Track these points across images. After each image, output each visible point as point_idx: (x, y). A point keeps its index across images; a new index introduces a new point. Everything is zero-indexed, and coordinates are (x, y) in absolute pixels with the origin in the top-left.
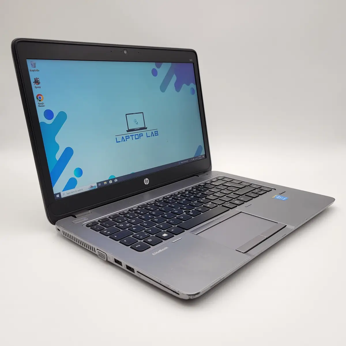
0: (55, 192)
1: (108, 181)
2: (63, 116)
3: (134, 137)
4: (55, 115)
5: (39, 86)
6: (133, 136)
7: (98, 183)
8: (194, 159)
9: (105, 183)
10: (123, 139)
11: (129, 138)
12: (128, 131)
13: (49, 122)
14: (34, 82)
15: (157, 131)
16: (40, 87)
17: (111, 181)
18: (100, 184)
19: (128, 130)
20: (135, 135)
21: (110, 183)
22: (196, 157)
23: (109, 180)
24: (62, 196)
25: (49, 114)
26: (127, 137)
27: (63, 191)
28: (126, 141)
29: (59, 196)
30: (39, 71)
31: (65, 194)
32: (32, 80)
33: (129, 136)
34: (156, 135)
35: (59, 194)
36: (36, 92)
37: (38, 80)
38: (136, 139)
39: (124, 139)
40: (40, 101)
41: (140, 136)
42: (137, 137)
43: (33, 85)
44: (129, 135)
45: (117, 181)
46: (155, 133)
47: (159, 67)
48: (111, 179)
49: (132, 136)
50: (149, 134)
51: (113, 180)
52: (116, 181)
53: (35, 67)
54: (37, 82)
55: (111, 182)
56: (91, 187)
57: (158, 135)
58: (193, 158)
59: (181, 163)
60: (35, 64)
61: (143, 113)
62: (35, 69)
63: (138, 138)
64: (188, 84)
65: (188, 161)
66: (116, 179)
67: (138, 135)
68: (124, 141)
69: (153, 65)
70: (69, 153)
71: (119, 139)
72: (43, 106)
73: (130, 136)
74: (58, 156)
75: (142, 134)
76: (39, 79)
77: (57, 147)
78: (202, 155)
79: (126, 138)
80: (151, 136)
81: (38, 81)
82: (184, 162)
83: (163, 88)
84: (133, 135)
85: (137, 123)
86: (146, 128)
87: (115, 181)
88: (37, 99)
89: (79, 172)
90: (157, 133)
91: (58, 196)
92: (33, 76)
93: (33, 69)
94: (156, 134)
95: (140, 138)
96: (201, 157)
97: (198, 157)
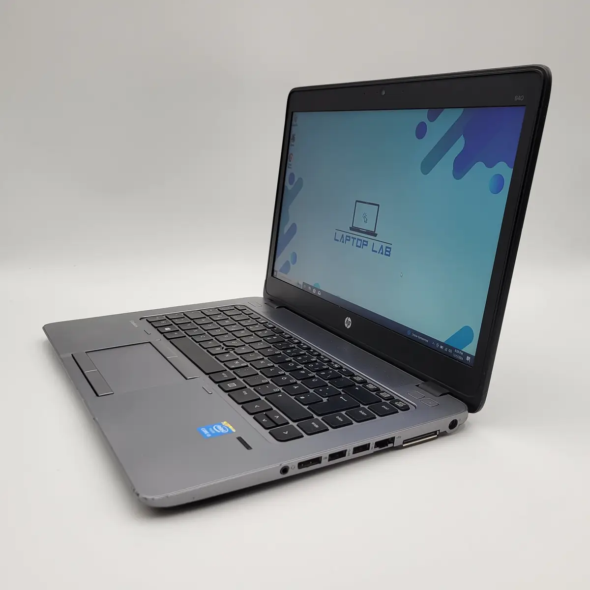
0: (275, 268)
1: (312, 287)
2: (300, 184)
3: (355, 241)
4: (295, 181)
7: (304, 283)
8: (441, 347)
9: (310, 289)
11: (349, 240)
12: (351, 229)
13: (290, 187)
14: (291, 139)
15: (391, 249)
18: (305, 286)
19: (351, 226)
20: (358, 240)
22: (449, 347)
23: (314, 288)
25: (292, 178)
26: (347, 238)
27: (279, 271)
28: (345, 243)
29: (276, 275)
31: (279, 275)
33: (350, 237)
34: (385, 254)
38: (357, 246)
39: (343, 239)
40: (290, 161)
41: (363, 244)
42: (359, 243)
44: (351, 235)
46: (386, 251)
47: (432, 118)
50: (377, 246)
51: (317, 290)
53: (296, 121)
54: (293, 139)
55: (314, 291)
56: (298, 283)
57: (389, 256)
58: (441, 343)
59: (413, 334)
60: (297, 118)
61: (378, 205)
63: (360, 247)
64: (490, 165)
65: (428, 341)
67: (361, 240)
68: (343, 242)
69: (421, 115)
70: (293, 230)
71: (339, 236)
72: (291, 168)
73: (352, 238)
74: (286, 229)
75: (367, 242)
77: (288, 218)
78: (466, 354)
79: (346, 240)
80: (378, 252)
82: (419, 338)
83: (428, 166)
84: (355, 239)
85: (366, 220)
86: (375, 235)
87: (318, 293)
88: (289, 158)
89: (295, 258)
90: (389, 252)
91: (275, 273)
93: (294, 123)
94: (387, 252)
95: (362, 248)
96: (460, 355)
97: (453, 349)
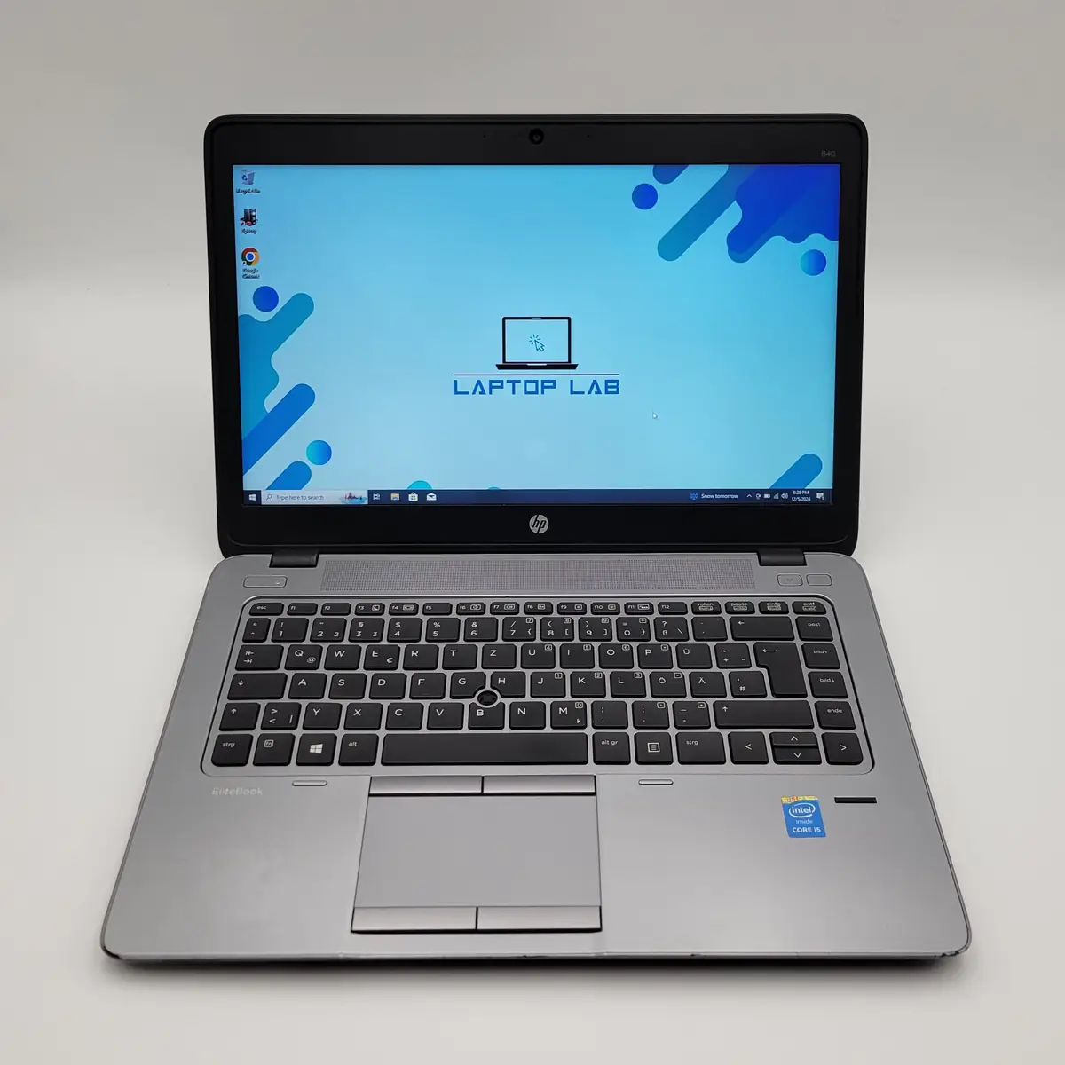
0: (246, 487)
1: (404, 494)
2: (302, 306)
4: (282, 302)
5: (253, 227)
6: (516, 384)
7: (371, 493)
8: (766, 496)
9: (395, 497)
10: (479, 387)
11: (502, 387)
12: (500, 367)
13: (263, 317)
14: (241, 219)
15: (618, 382)
16: (255, 232)
17: (416, 496)
18: (376, 497)
19: (501, 363)
20: (526, 382)
21: (410, 500)
22: (781, 491)
23: (410, 492)
24: (264, 502)
25: (266, 298)
26: (494, 384)
27: (268, 489)
28: (491, 393)
29: (255, 499)
30: (259, 192)
31: (271, 498)
32: (239, 214)
33: (502, 382)
34: (607, 393)
35: (258, 493)
36: (242, 241)
37: (254, 214)
38: (526, 392)
39: (482, 388)
40: (249, 264)
41: (543, 387)
42: (531, 387)
43: (239, 226)
44: (505, 379)
45: (434, 498)
46: (607, 387)
47: (665, 179)
48: (416, 492)
49: (514, 382)
50: (582, 383)
51: (422, 494)
52: (431, 498)
53: (251, 183)
54: (249, 218)
55: (413, 498)
56: (350, 497)
57: (617, 392)
58: (763, 492)
59: (704, 496)
60: (252, 175)
61: (568, 318)
62: (251, 187)
63: (536, 393)
64: (796, 238)
65: (736, 496)
66: (431, 494)
67: (536, 382)
68: (483, 392)
69: (643, 174)
70: (301, 398)
71: (467, 384)
72: (255, 277)
73: (508, 381)
74: (271, 402)
75: (554, 382)
76: (255, 211)
77: (273, 380)
78: (813, 492)
79: (491, 387)
80: (586, 393)
81: (252, 216)
82: (719, 496)
83: (673, 245)
84: (519, 381)
85: (539, 346)
86: (574, 367)
87: (429, 498)
88: (244, 259)
89: (323, 452)
90: (617, 387)
91: (253, 497)
92: (241, 204)
93: (246, 187)
94: (613, 387)
95: (543, 393)
96: (804, 495)
97: (789, 492)
